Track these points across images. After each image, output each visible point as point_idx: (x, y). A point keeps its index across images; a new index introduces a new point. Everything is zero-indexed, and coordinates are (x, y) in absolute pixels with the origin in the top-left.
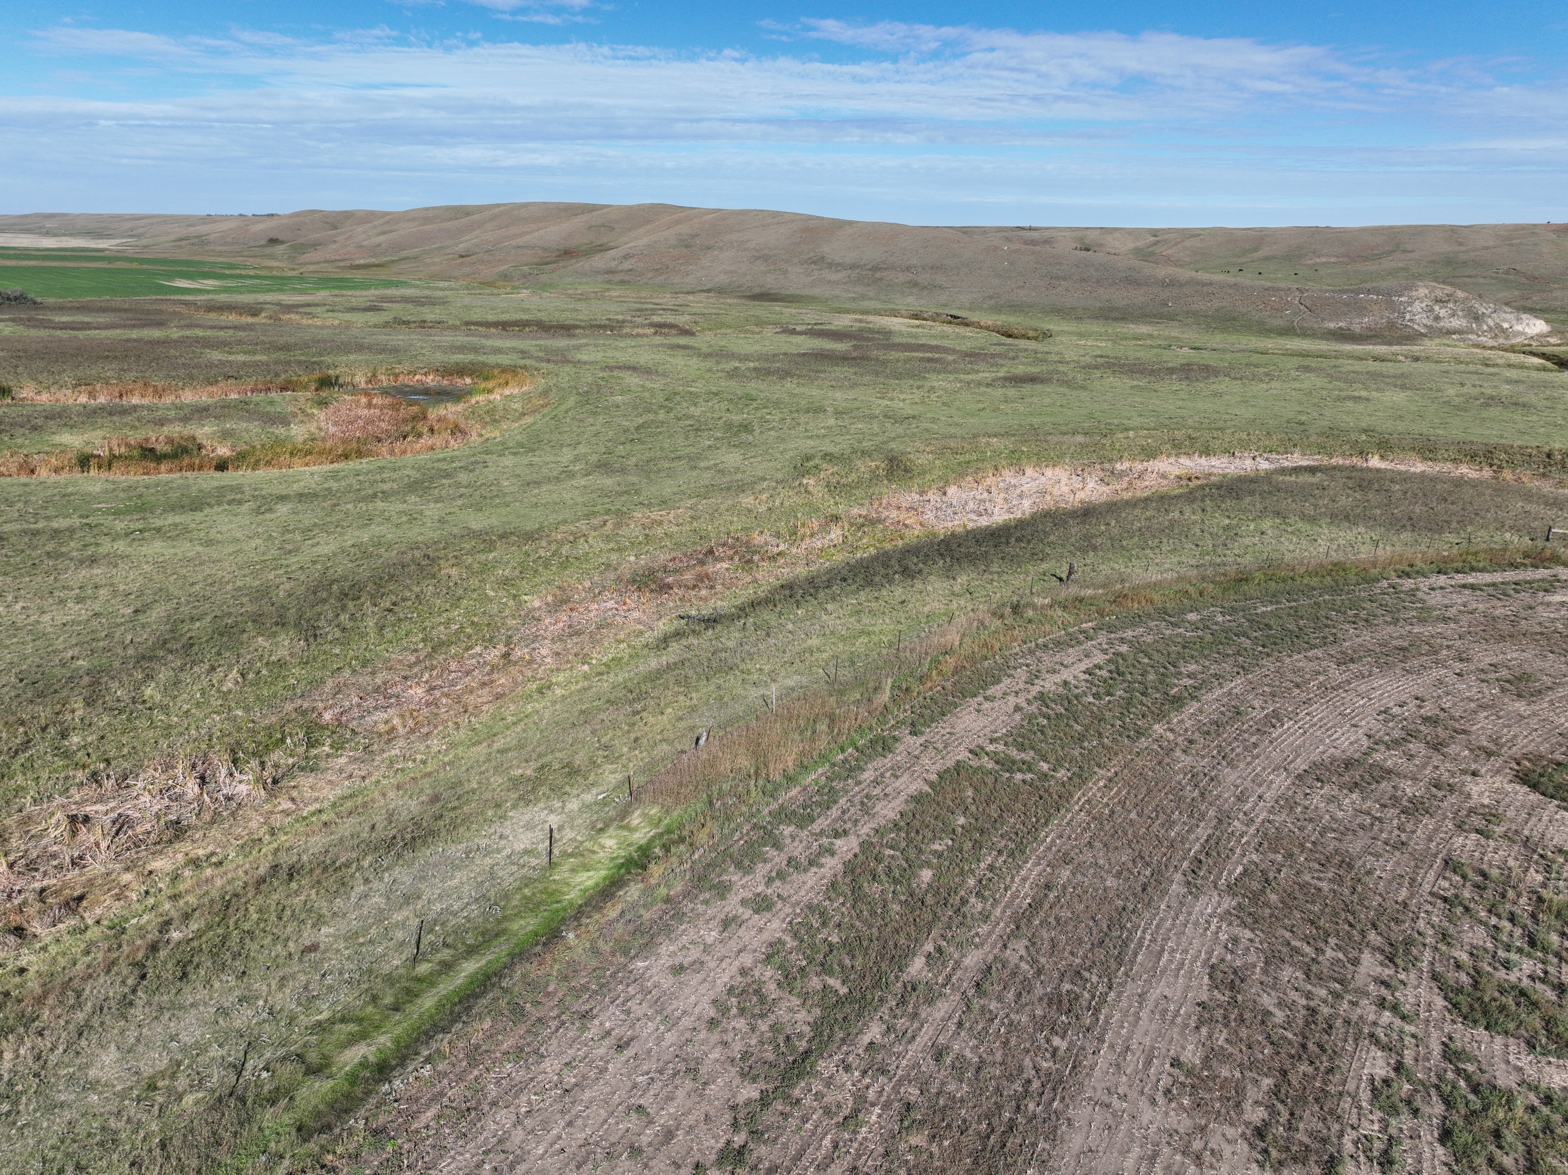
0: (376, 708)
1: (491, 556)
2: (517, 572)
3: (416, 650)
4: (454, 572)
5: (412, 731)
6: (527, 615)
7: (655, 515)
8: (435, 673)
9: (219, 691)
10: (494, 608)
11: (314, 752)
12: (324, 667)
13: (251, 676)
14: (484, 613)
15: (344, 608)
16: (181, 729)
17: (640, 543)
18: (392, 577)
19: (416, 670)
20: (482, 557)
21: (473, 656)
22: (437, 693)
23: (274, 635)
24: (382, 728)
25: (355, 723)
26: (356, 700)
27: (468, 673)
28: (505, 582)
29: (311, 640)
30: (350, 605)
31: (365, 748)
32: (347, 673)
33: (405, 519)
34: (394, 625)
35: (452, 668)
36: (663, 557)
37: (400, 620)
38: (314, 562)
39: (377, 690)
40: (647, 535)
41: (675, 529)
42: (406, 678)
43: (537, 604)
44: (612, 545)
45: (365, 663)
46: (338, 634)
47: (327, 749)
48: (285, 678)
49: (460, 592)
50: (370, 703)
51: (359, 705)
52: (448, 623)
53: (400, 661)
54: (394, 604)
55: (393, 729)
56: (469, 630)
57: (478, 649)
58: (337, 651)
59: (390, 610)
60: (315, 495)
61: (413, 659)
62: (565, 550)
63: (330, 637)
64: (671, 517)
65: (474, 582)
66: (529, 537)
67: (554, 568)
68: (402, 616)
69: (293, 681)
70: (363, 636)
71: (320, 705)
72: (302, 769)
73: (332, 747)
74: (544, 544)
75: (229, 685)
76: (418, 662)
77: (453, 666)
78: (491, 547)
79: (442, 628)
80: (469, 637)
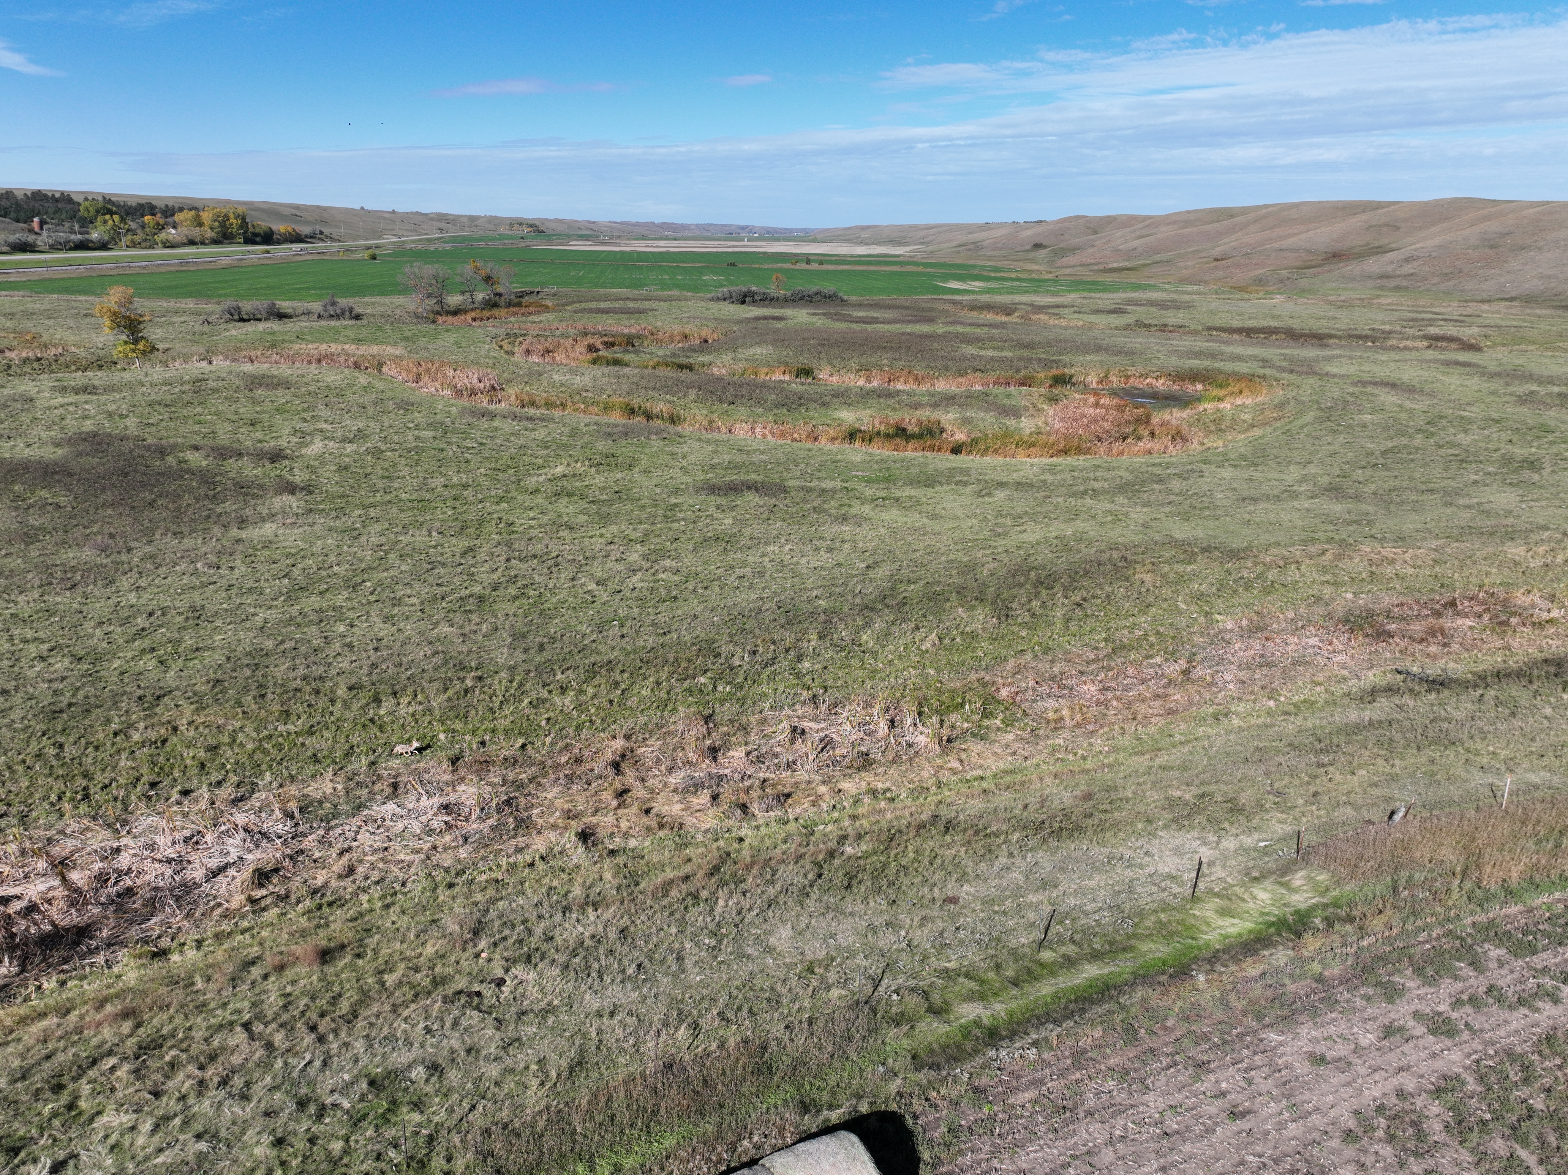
0: (1049, 695)
1: (1189, 568)
2: (1214, 589)
3: (1097, 648)
4: (1148, 578)
5: (1078, 725)
6: (1217, 635)
7: (1388, 551)
8: (1110, 674)
9: (918, 649)
10: (1182, 622)
11: (987, 722)
12: (1010, 646)
13: (947, 641)
14: (1171, 625)
15: (1037, 595)
16: (883, 675)
17: (1362, 580)
18: (1087, 573)
19: (1092, 667)
20: (1180, 568)
21: (1152, 666)
22: (1109, 694)
23: (973, 608)
24: (1051, 715)
25: (1027, 704)
26: (1032, 683)
27: (1143, 681)
28: (1199, 597)
29: (1003, 619)
30: (1044, 593)
31: (1032, 731)
32: (1029, 656)
33: (1109, 518)
34: (1080, 620)
35: (1129, 673)
36: (1388, 600)
37: (1086, 616)
38: (1019, 548)
39: (1053, 678)
40: (1372, 573)
41: (1410, 571)
42: (1082, 673)
43: (1229, 625)
44: (1327, 577)
45: (1047, 650)
46: (1027, 618)
47: (998, 722)
48: (974, 649)
49: (1151, 599)
50: (1044, 689)
51: (1034, 689)
52: (1133, 627)
53: (1079, 656)
54: (1084, 600)
55: (1061, 719)
56: (1152, 639)
57: (1158, 660)
58: (1024, 634)
59: (1079, 605)
60: (1031, 486)
61: (1092, 656)
62: (1272, 574)
63: (1020, 620)
64: (1407, 557)
65: (1167, 592)
66: (1234, 554)
67: (1255, 592)
68: (1089, 612)
69: (981, 654)
70: (1050, 624)
71: (1000, 680)
72: (974, 735)
73: (1003, 721)
74: (1249, 564)
75: (927, 645)
76: (1096, 660)
77: (1130, 671)
78: (1191, 558)
79: (1126, 632)
80: (1152, 646)
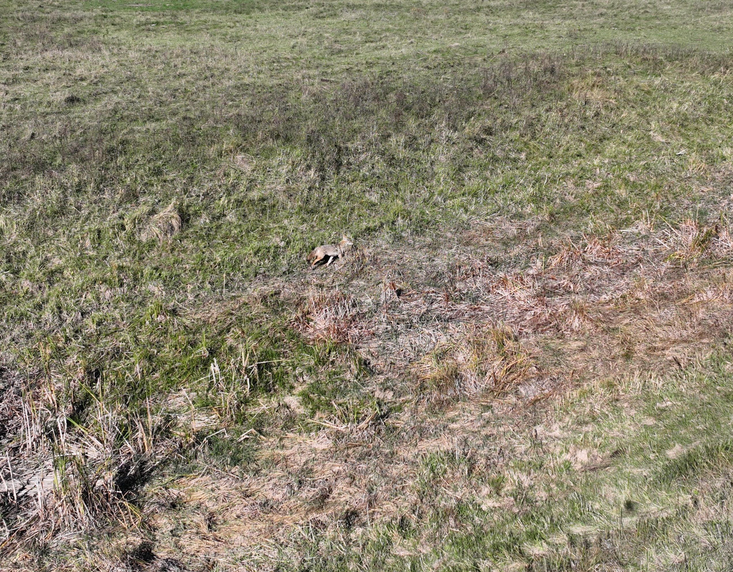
4: (596, 95)
5: (499, 390)
9: (131, 239)
10: (665, 163)
11: (261, 406)
12: (345, 222)
13: (204, 220)
14: (647, 167)
15: (399, 126)
19: (516, 251)
21: (633, 239)
22: (560, 305)
24: (430, 369)
26: (388, 296)
27: (624, 271)
28: (683, 123)
29: (330, 171)
30: (412, 123)
32: (383, 240)
34: (483, 167)
35: (591, 257)
37: (495, 160)
38: (370, 65)
39: (434, 281)
42: (494, 263)
45: (421, 227)
47: (293, 403)
48: (264, 232)
50: (415, 306)
52: (581, 176)
53: (488, 231)
54: (489, 131)
55: (455, 376)
57: (641, 228)
59: (481, 141)
61: (513, 230)
65: (629, 117)
69: (276, 240)
70: (425, 177)
75: (154, 230)
76: (522, 237)
77: (592, 253)
78: (656, 68)
